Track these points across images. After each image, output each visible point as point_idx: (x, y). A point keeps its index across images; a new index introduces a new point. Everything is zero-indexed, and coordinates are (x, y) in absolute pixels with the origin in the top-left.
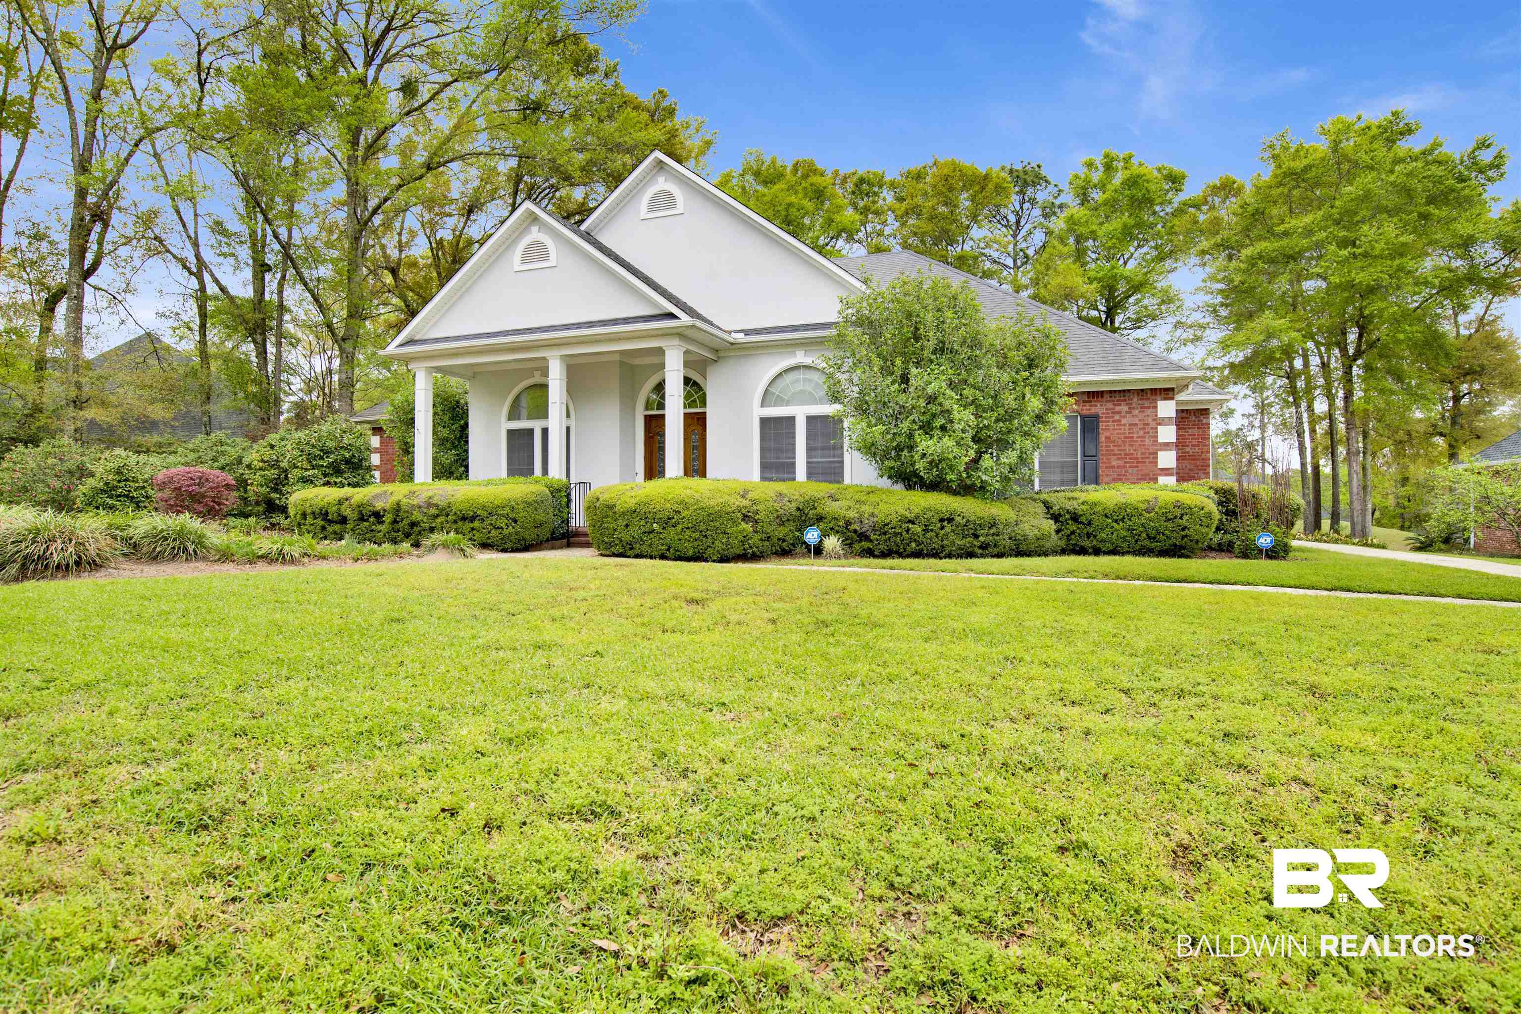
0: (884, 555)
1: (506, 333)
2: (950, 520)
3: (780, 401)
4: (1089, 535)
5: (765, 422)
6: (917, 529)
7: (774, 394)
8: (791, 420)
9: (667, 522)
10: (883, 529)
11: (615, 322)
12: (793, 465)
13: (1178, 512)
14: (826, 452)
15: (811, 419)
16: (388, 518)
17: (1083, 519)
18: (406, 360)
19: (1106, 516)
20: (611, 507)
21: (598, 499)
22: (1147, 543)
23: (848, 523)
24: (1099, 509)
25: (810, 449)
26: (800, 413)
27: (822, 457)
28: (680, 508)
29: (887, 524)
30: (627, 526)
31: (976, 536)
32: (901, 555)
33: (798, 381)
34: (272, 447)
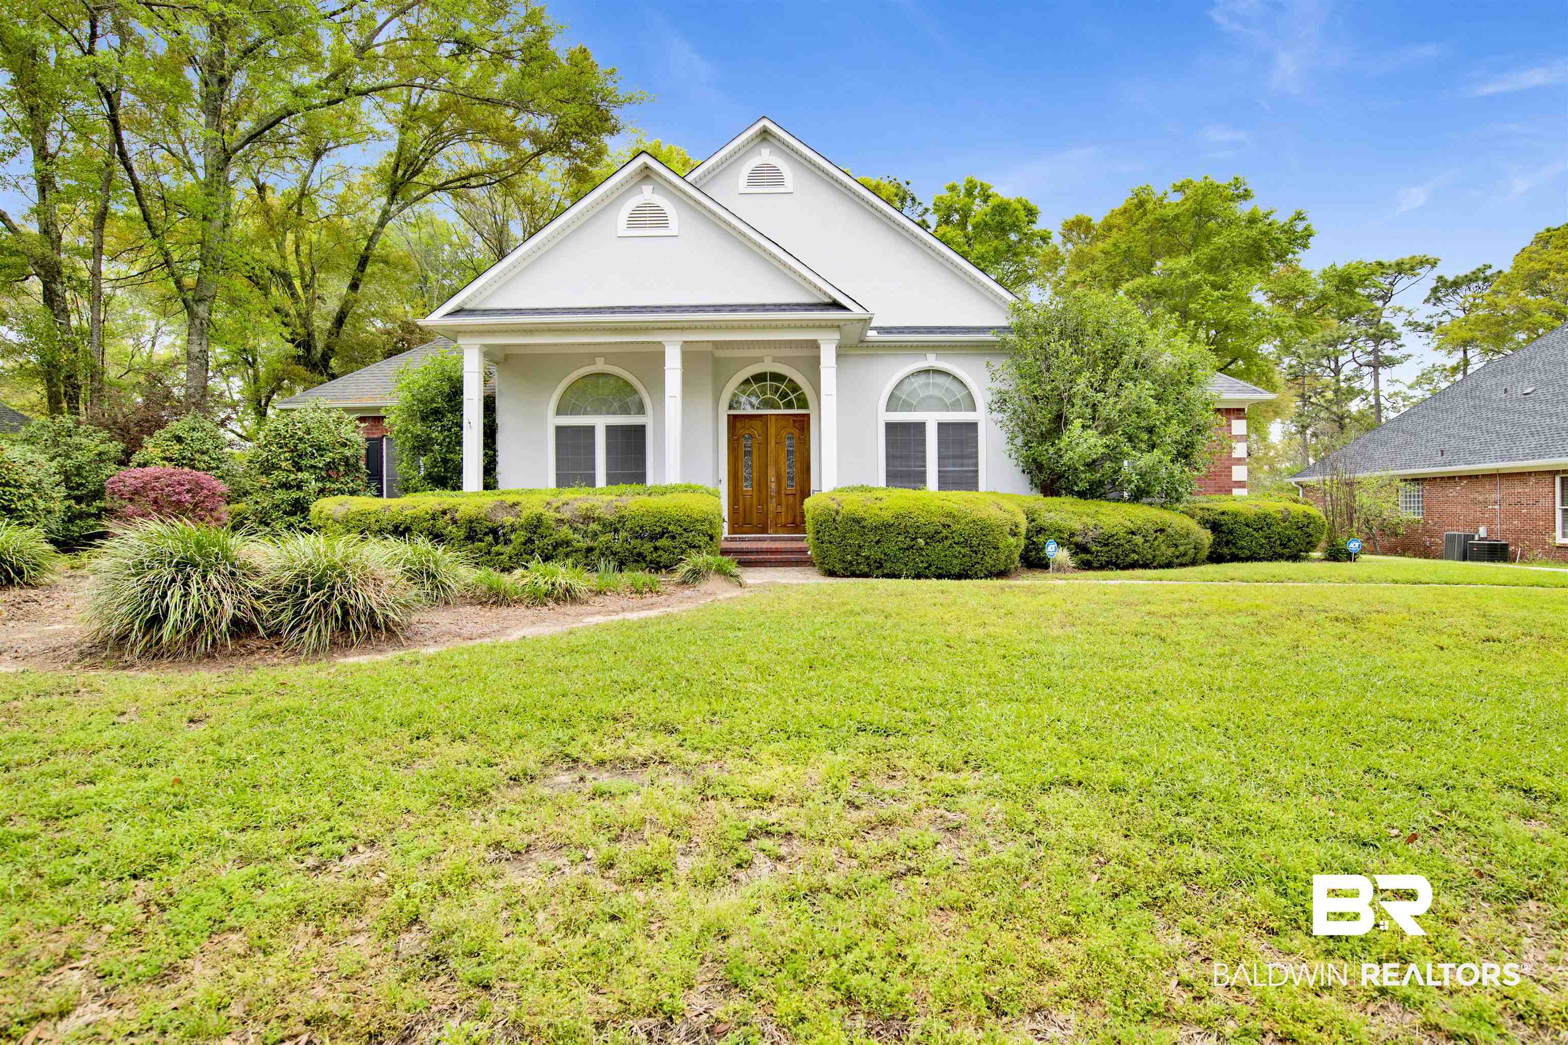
0: (1102, 567)
1: (612, 310)
2: (1162, 531)
3: (908, 406)
4: (1227, 543)
5: (891, 427)
6: (1139, 539)
7: (900, 399)
8: (920, 427)
9: (932, 537)
10: (1106, 541)
11: (764, 307)
12: (924, 473)
13: (1306, 521)
14: (958, 461)
15: (942, 426)
16: (517, 538)
17: (1224, 528)
18: (453, 335)
19: (1247, 525)
20: (858, 521)
21: (837, 513)
22: (1279, 549)
23: (1072, 535)
24: (1242, 519)
25: (941, 457)
26: (932, 419)
27: (954, 465)
28: (948, 521)
29: (1113, 536)
30: (878, 542)
31: (1176, 546)
32: (1118, 567)
33: (928, 385)
34: (179, 440)
